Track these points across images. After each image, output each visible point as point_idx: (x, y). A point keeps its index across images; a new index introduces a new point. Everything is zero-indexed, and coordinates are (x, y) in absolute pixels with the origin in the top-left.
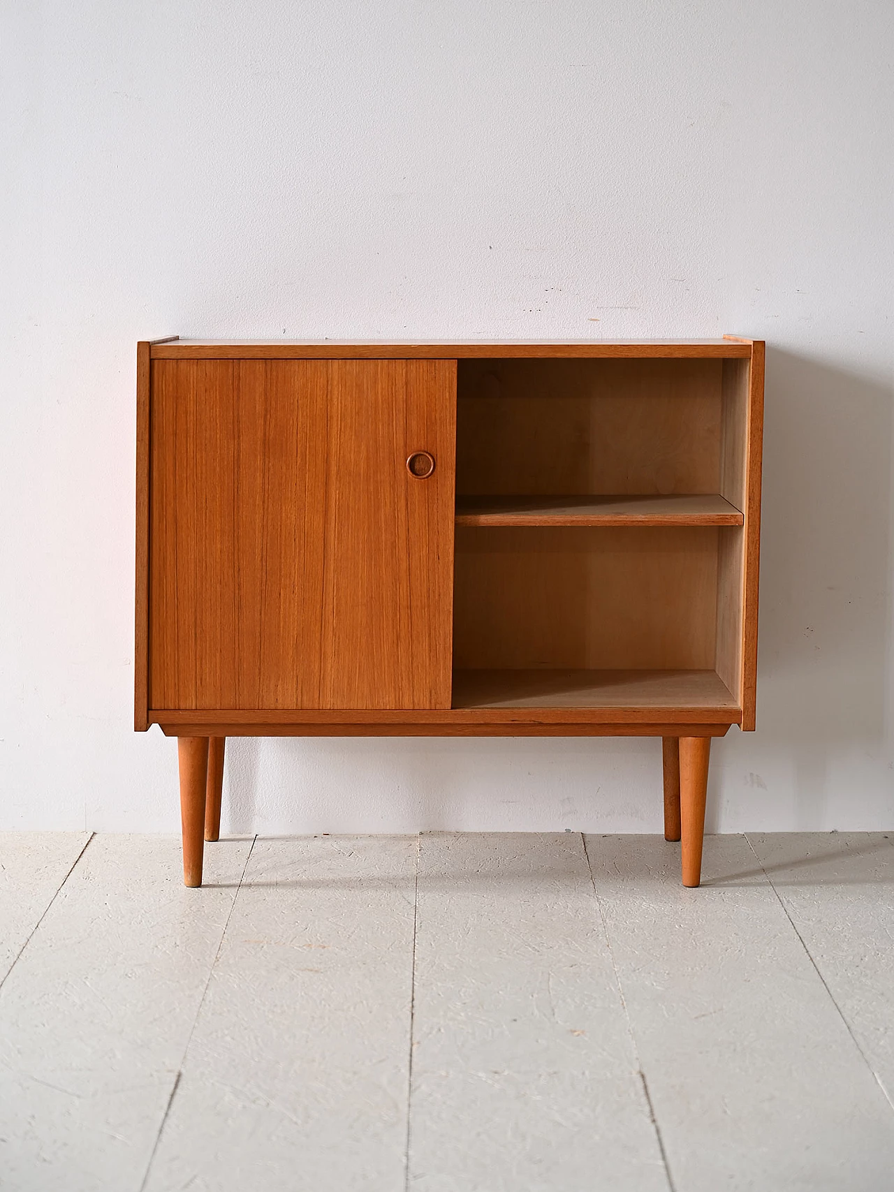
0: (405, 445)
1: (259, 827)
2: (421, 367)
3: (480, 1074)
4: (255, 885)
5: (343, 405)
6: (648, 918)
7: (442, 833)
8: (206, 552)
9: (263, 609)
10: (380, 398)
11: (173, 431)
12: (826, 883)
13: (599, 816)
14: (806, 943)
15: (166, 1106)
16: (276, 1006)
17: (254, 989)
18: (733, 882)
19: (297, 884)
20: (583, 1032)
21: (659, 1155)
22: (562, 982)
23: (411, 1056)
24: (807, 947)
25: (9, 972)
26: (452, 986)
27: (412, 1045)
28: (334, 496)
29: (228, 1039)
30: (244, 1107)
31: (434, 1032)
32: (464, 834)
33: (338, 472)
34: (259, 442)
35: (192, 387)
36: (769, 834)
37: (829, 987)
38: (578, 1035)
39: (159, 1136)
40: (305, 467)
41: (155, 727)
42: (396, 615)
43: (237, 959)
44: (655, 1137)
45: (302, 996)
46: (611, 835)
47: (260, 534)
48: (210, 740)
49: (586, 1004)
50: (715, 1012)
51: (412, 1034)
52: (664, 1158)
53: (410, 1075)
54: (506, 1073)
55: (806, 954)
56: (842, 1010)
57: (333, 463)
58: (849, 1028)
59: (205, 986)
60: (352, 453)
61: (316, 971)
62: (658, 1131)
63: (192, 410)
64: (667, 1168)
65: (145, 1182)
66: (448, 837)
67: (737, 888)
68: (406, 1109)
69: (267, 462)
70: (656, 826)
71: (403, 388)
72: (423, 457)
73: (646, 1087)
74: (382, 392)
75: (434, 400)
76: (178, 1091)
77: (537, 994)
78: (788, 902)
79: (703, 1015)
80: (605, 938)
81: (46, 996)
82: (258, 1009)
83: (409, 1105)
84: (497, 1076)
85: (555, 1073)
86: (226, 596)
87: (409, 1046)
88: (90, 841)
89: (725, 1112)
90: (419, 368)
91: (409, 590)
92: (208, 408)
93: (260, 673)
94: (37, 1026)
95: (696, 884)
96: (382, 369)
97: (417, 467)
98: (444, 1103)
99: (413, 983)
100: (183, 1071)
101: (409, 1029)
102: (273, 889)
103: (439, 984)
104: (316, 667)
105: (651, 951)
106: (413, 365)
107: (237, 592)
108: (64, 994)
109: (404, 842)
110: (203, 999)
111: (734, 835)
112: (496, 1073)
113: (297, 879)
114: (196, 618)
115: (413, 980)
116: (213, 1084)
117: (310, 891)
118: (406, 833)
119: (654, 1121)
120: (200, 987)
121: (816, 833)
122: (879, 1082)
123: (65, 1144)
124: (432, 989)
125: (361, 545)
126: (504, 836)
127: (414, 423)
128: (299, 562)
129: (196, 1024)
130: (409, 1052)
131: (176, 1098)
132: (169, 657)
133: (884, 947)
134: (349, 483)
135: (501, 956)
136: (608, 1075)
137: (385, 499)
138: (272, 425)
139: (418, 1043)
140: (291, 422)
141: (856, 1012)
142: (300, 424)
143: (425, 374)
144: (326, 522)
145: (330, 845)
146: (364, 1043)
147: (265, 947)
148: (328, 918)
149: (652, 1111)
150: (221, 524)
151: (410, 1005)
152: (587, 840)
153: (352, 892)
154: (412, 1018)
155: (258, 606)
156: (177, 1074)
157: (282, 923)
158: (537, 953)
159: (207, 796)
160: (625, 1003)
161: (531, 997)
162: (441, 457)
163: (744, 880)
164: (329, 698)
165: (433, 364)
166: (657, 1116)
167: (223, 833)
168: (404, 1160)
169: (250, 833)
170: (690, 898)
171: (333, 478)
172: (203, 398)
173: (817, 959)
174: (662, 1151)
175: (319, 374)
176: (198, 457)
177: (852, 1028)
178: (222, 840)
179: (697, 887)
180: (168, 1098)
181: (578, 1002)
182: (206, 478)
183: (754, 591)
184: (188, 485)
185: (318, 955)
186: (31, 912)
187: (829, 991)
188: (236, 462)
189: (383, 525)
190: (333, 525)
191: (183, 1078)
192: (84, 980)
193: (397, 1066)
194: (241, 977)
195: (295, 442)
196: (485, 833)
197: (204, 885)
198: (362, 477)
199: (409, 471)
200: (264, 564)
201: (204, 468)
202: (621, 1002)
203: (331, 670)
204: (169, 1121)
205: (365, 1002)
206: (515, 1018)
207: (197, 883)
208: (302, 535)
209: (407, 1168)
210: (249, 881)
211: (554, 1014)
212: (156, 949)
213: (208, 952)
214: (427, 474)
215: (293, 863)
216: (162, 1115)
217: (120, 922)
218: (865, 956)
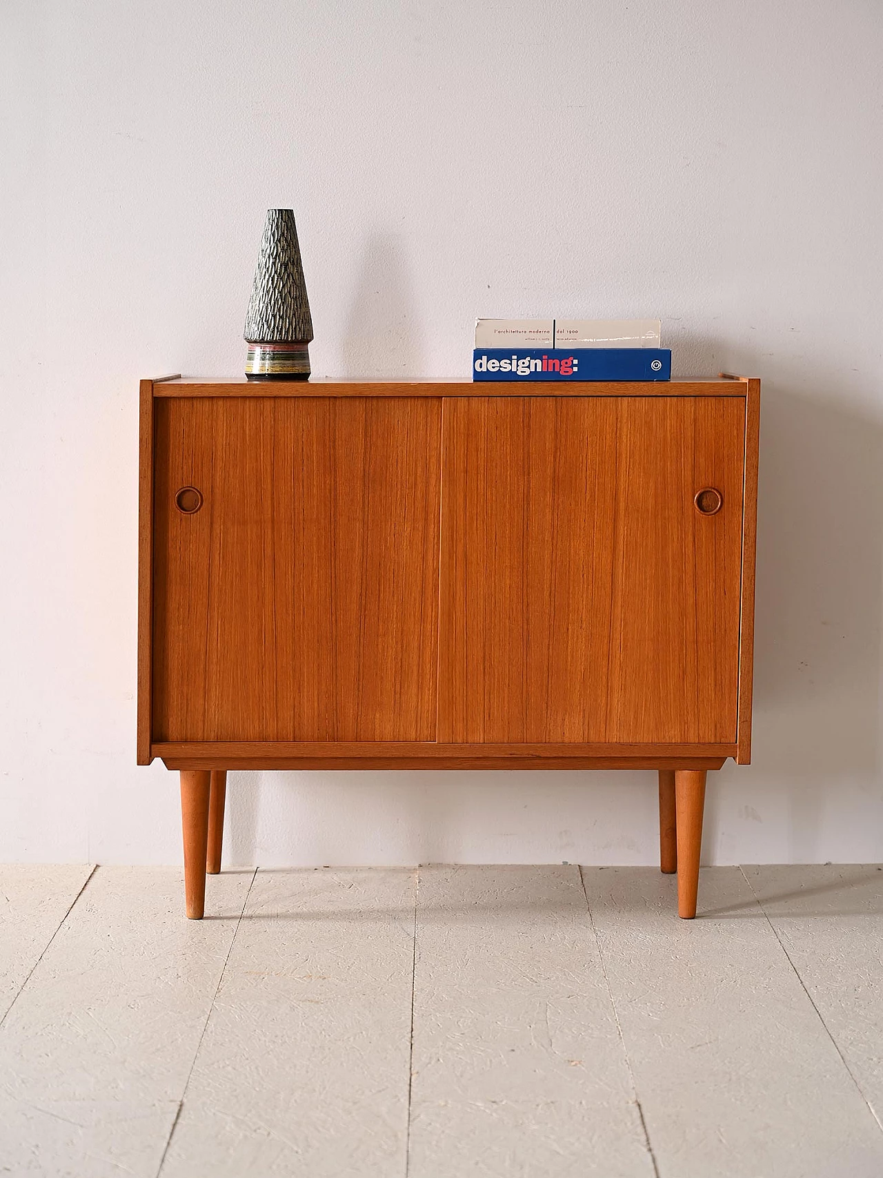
0: (693, 482)
1: (259, 859)
2: (710, 404)
3: (479, 1104)
4: (256, 917)
5: (632, 442)
6: (644, 950)
7: (440, 866)
8: (495, 588)
9: (551, 643)
10: (669, 435)
11: (464, 468)
13: (596, 848)
14: (800, 974)
15: (168, 1136)
16: (277, 1036)
17: (255, 1020)
18: (728, 914)
19: (298, 916)
20: (580, 1062)
22: (559, 1013)
23: (410, 1085)
24: (801, 978)
25: (13, 1003)
26: (451, 1017)
27: (411, 1075)
28: (622, 531)
29: (230, 1068)
30: (245, 1137)
31: (433, 1062)
32: (463, 867)
33: (626, 509)
34: (549, 479)
35: (483, 424)
36: (763, 866)
37: (823, 1018)
38: (576, 1065)
39: (161, 1166)
40: (595, 503)
41: (158, 761)
42: (683, 650)
43: (238, 990)
44: (652, 1166)
45: (303, 1027)
46: (608, 868)
47: (549, 570)
48: (212, 774)
49: (583, 1033)
50: (710, 1042)
51: (411, 1063)
53: (410, 1104)
54: (504, 1102)
55: (801, 985)
56: (836, 1040)
57: (622, 499)
58: (843, 1058)
59: (207, 1016)
60: (641, 489)
61: (317, 1002)
62: (654, 1160)
63: (482, 447)
66: (447, 869)
67: (732, 920)
68: (405, 1138)
69: (556, 498)
70: (654, 859)
71: (692, 425)
72: (711, 494)
73: (642, 1116)
74: (670, 430)
75: (722, 437)
76: (180, 1120)
77: (535, 1024)
78: (783, 933)
79: (699, 1046)
80: (602, 969)
81: (49, 1027)
82: (259, 1040)
83: (409, 1135)
84: (495, 1106)
85: (552, 1103)
86: (515, 631)
87: (409, 1075)
88: (93, 873)
89: (721, 1141)
90: (708, 406)
91: (695, 625)
92: (498, 445)
93: (547, 708)
94: (40, 1056)
95: (693, 917)
97: (704, 503)
98: (443, 1132)
99: (412, 1014)
100: (185, 1100)
101: (408, 1059)
102: (274, 920)
103: (438, 1015)
104: (603, 701)
105: (648, 982)
106: (702, 402)
107: (525, 627)
108: (67, 1024)
109: (403, 874)
110: (205, 1030)
111: (730, 867)
112: (494, 1102)
113: (298, 911)
114: (484, 654)
115: (412, 1011)
116: (214, 1114)
117: (310, 923)
118: (405, 865)
119: (650, 1150)
120: (202, 1018)
121: (811, 865)
122: (873, 1111)
123: (68, 1174)
124: (431, 1020)
125: (648, 581)
126: (503, 868)
127: (702, 460)
128: (587, 597)
129: (198, 1054)
130: (408, 1082)
131: (178, 1127)
132: (457, 692)
133: (877, 977)
134: (637, 519)
135: (499, 987)
136: (605, 1104)
137: (672, 534)
138: (562, 462)
139: (418, 1073)
140: (581, 458)
141: (850, 1042)
142: (589, 461)
143: (714, 412)
144: (614, 558)
145: (330, 877)
146: (363, 1073)
147: (266, 978)
148: (328, 950)
149: (648, 1140)
150: (510, 560)
151: (410, 1035)
152: (584, 872)
153: (352, 924)
154: (411, 1048)
155: (547, 641)
156: (179, 1103)
157: (283, 955)
158: (535, 984)
159: (209, 829)
160: (621, 1033)
161: (529, 1027)
162: (727, 493)
163: (739, 912)
164: (615, 732)
165: (722, 402)
166: (652, 1146)
167: (224, 866)
169: (251, 866)
170: (686, 930)
171: (622, 512)
172: (494, 436)
173: (812, 991)
175: (608, 412)
176: (489, 493)
177: (847, 1058)
178: (224, 873)
179: (693, 919)
180: (171, 1128)
181: (575, 1032)
182: (496, 515)
183: (749, 625)
184: (479, 522)
185: (319, 986)
186: (35, 943)
187: (823, 1022)
188: (525, 499)
189: (670, 561)
190: (621, 560)
191: (185, 1107)
192: (87, 1011)
193: (397, 1096)
194: (242, 1008)
195: (584, 479)
196: (483, 866)
197: (206, 917)
198: (650, 514)
199: (697, 507)
200: (553, 599)
201: (494, 505)
202: (618, 1032)
203: (618, 704)
204: (170, 1151)
205: (364, 1033)
206: (513, 1048)
207: (199, 914)
208: (591, 570)
210: (250, 913)
211: (551, 1045)
212: (158, 980)
213: (210, 983)
214: (715, 511)
215: (294, 895)
216: (165, 1145)
217: (123, 954)
218: (858, 987)
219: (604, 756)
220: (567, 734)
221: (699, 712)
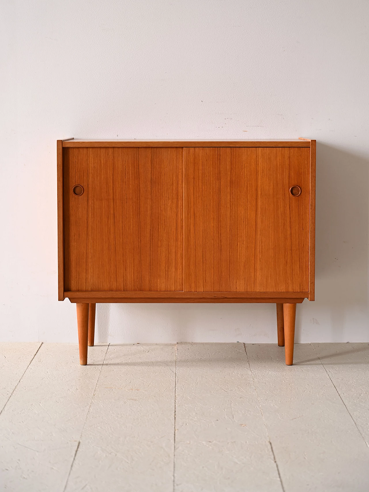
0: (289, 183)
1: (110, 340)
3: (204, 442)
4: (109, 364)
5: (263, 167)
6: (271, 378)
7: (186, 343)
8: (207, 227)
9: (231, 250)
10: (278, 163)
11: (193, 177)
12: (345, 363)
13: (251, 336)
14: (337, 388)
15: (74, 455)
16: (118, 414)
17: (109, 407)
18: (306, 363)
19: (127, 364)
20: (246, 425)
21: (278, 476)
22: (236, 405)
23: (175, 435)
24: (337, 390)
25: (8, 400)
26: (191, 406)
27: (175, 430)
28: (259, 204)
29: (99, 428)
30: (106, 456)
31: (184, 425)
32: (195, 343)
33: (261, 194)
34: (229, 182)
35: (201, 159)
36: (320, 343)
37: (347, 407)
38: (244, 426)
39: (71, 468)
40: (248, 192)
41: (67, 299)
42: (286, 253)
43: (102, 395)
44: (276, 468)
45: (129, 410)
46: (256, 344)
47: (229, 220)
48: (90, 305)
49: (246, 413)
50: (300, 417)
51: (175, 426)
52: (280, 477)
53: (175, 443)
54: (214, 442)
55: (337, 393)
56: (352, 416)
57: (259, 190)
58: (355, 424)
59: (89, 406)
60: (267, 186)
61: (135, 400)
62: (277, 466)
63: (201, 168)
64: (281, 481)
65: (66, 487)
66: (189, 344)
67: (308, 366)
68: (173, 457)
69: (232, 190)
70: (275, 340)
71: (288, 159)
72: (296, 188)
73: (272, 448)
74: (279, 161)
75: (301, 164)
76: (79, 449)
77: (227, 409)
78: (329, 371)
79: (295, 418)
80: (254, 386)
81: (24, 410)
82: (111, 416)
83: (174, 455)
84: (210, 443)
85: (234, 442)
86: (215, 245)
87: (174, 430)
88: (41, 346)
89: (305, 458)
90: (294, 151)
91: (291, 243)
92: (207, 167)
93: (229, 277)
94: (20, 422)
95: (291, 364)
96: (279, 151)
97: (294, 192)
98: (189, 454)
99: (175, 405)
100: (81, 441)
101: (174, 424)
102: (117, 366)
103: (186, 405)
104: (253, 274)
105: (273, 392)
106: (292, 150)
107: (220, 243)
108: (31, 409)
109: (170, 347)
110: (89, 412)
111: (307, 344)
112: (210, 442)
113: (127, 362)
114: (203, 254)
115: (175, 403)
116: (93, 447)
117: (132, 367)
118: (171, 343)
119: (275, 462)
120: (87, 407)
121: (341, 343)
122: (368, 446)
123: (33, 471)
124: (183, 407)
125: (271, 224)
126: (212, 344)
127: (292, 174)
128: (245, 231)
129: (86, 422)
130: (174, 433)
131: (78, 452)
134: (266, 198)
135: (211, 394)
136: (256, 443)
137: (280, 205)
138: (234, 175)
139: (178, 430)
140: (242, 173)
141: (358, 417)
142: (245, 174)
143: (297, 154)
144: (256, 214)
145: (140, 348)
146: (155, 429)
147: (114, 390)
148: (139, 378)
149: (274, 458)
150: (213, 216)
151: (174, 414)
152: (246, 346)
153: (149, 367)
154: (175, 419)
155: (229, 249)
156: (78, 442)
157: (121, 380)
158: (226, 392)
159: (89, 327)
160: (263, 413)
161: (224, 411)
162: (304, 188)
163: (311, 362)
164: (258, 287)
166: (277, 460)
167: (95, 343)
168: (173, 478)
169: (107, 343)
170: (289, 370)
171: (259, 196)
172: (205, 164)
173: (342, 395)
174: (279, 474)
175: (253, 154)
176: (203, 188)
177: (357, 424)
178: (95, 346)
180: (75, 452)
181: (243, 413)
182: (207, 197)
183: (313, 243)
184: (199, 200)
185: (136, 393)
186: (17, 375)
187: (347, 408)
188: (219, 190)
189: (280, 216)
190: (259, 216)
191: (81, 444)
192: (39, 404)
193: (169, 439)
194: (104, 402)
195: (243, 181)
196: (203, 343)
197: (88, 364)
198: (271, 196)
199: (291, 193)
200: (231, 232)
201: (206, 192)
202: (261, 413)
203: (259, 276)
204: (75, 462)
205: (155, 413)
206: (217, 419)
207: (85, 363)
208: (247, 220)
209: (174, 481)
210: (107, 363)
211: (233, 418)
212: (69, 390)
213: (90, 392)
214: (298, 195)
215: (125, 355)
216: (72, 459)
217: (54, 380)
218: (361, 394)
219: (253, 297)
220: (238, 288)
221: (293, 279)
